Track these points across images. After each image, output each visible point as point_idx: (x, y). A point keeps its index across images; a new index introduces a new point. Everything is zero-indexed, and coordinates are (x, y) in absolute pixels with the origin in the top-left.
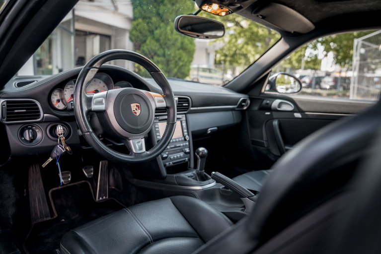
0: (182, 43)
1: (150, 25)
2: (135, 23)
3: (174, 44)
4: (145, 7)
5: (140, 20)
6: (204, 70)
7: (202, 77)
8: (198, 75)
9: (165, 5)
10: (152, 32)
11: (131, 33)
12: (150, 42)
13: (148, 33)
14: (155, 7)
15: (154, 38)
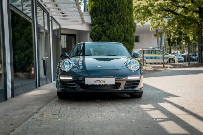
0: (125, 37)
1: (103, 27)
2: (94, 27)
3: (119, 38)
4: (99, 17)
5: (97, 25)
6: (150, 52)
7: (147, 58)
8: (143, 57)
9: (112, 14)
10: (105, 32)
11: (91, 34)
12: (104, 39)
13: (102, 33)
14: (106, 16)
15: (106, 36)
